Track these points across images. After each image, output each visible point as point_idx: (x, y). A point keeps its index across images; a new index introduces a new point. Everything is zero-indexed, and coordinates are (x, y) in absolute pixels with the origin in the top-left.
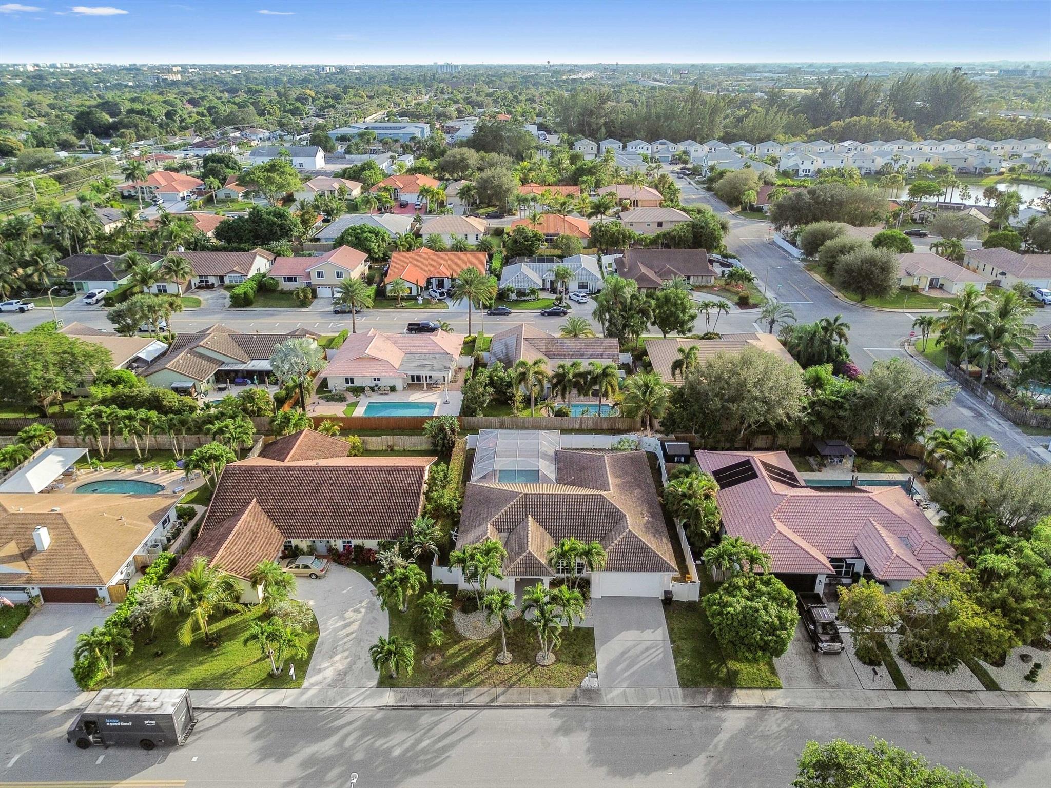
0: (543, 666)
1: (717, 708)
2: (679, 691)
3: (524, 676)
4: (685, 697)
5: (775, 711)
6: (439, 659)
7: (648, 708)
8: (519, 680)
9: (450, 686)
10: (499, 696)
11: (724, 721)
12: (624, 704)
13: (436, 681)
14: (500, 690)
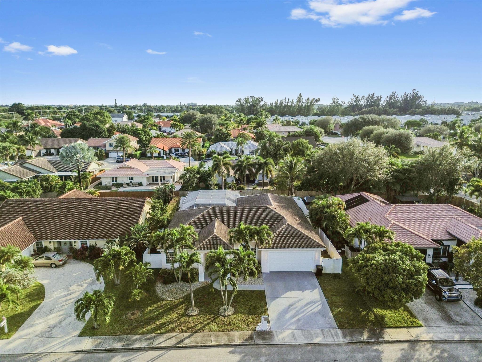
0: (224, 316)
1: (373, 343)
2: (339, 331)
3: (208, 324)
4: (344, 336)
5: (423, 343)
6: (138, 314)
7: (315, 345)
8: (204, 327)
9: (143, 333)
10: (185, 339)
11: (382, 352)
12: (293, 342)
13: (132, 330)
14: (186, 335)
